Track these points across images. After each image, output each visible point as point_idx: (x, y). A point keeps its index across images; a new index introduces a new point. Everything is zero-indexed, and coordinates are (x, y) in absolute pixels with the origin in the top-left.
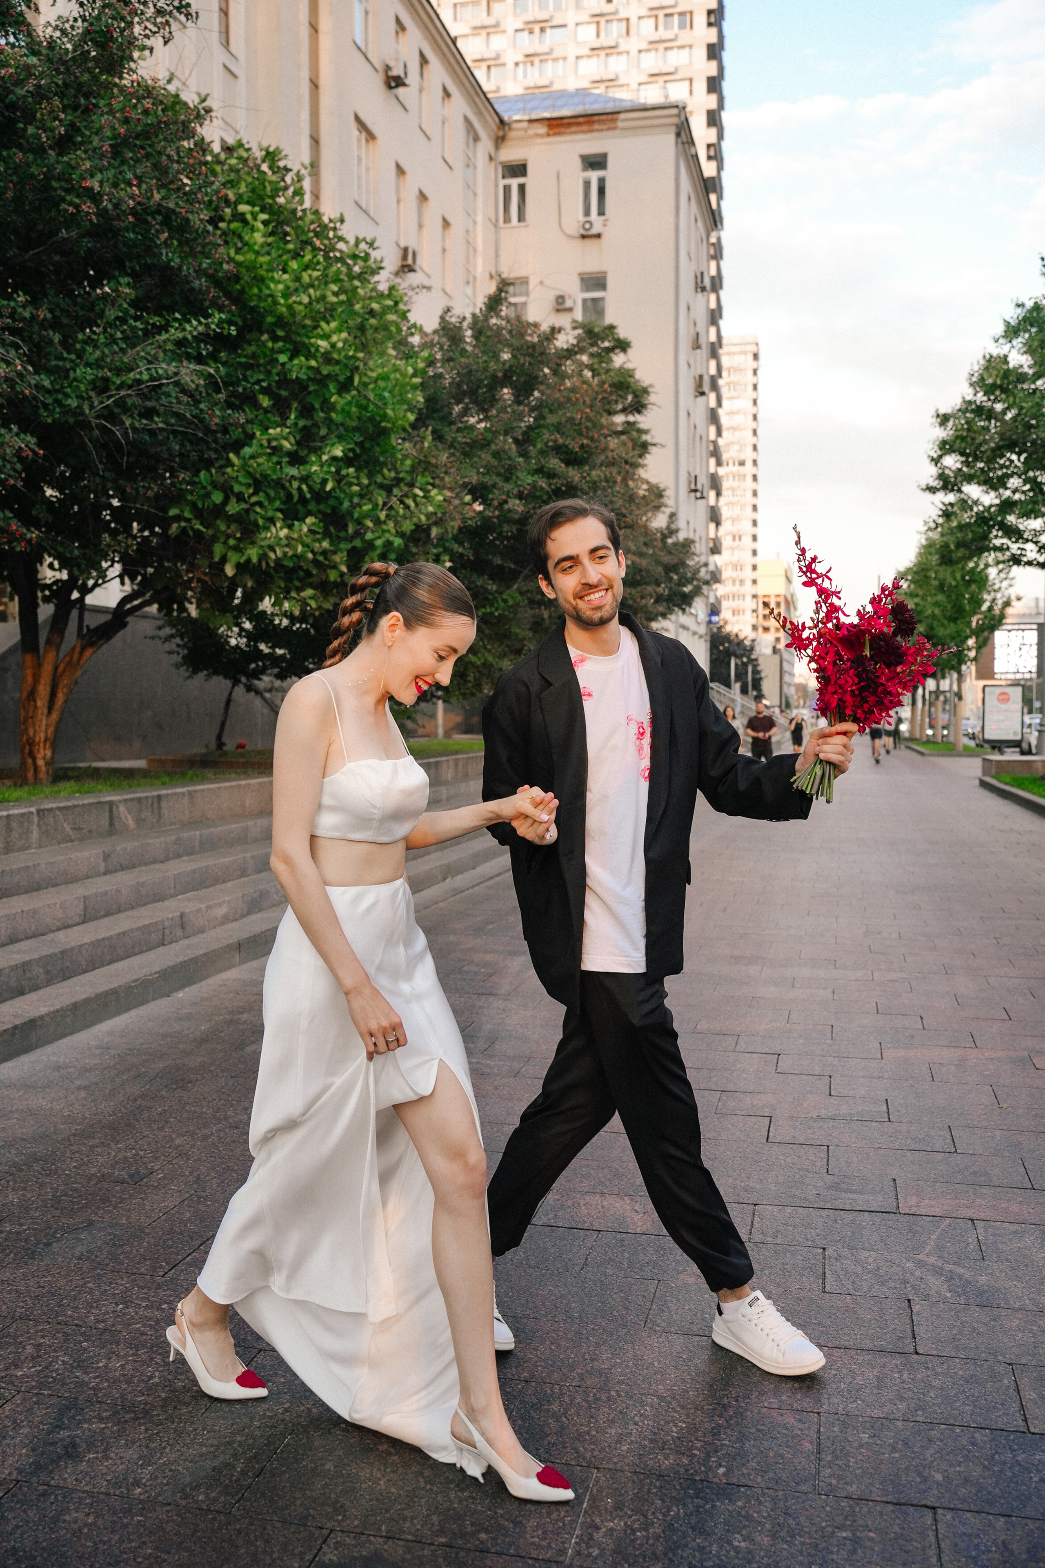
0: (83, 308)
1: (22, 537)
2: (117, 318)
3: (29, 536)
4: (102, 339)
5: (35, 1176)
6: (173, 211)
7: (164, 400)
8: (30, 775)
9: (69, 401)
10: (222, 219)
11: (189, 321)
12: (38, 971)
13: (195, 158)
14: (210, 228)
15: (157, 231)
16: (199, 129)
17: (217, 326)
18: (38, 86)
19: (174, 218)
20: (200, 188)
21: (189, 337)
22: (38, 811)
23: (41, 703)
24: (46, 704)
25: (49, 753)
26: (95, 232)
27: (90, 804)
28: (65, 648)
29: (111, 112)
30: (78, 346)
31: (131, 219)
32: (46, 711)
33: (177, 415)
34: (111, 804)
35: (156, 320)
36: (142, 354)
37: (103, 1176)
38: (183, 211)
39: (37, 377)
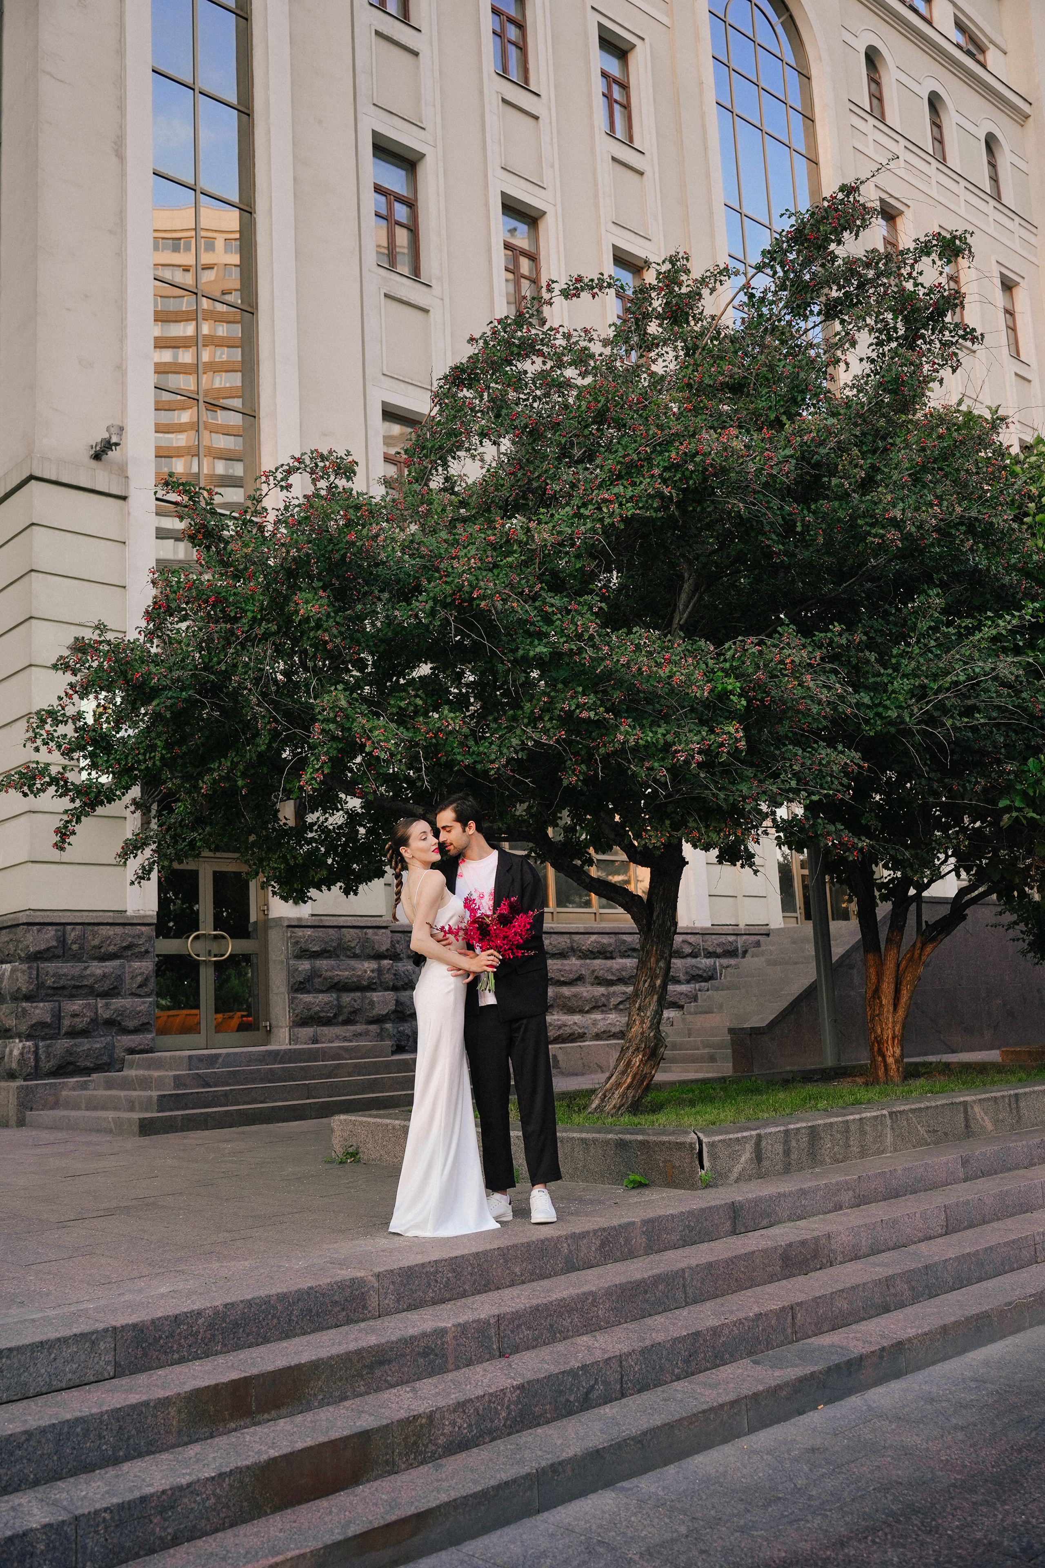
0: (895, 625)
1: (854, 845)
2: (930, 628)
3: (860, 845)
4: (916, 650)
5: (914, 1532)
6: (976, 519)
7: (983, 696)
8: (881, 1073)
9: (890, 713)
10: (1026, 515)
11: (1001, 617)
12: (902, 1286)
13: (993, 465)
14: (1015, 526)
15: (962, 541)
16: (994, 437)
17: (1032, 616)
18: (839, 442)
19: (977, 524)
20: (1001, 492)
21: (1004, 632)
22: (891, 1114)
23: (887, 1000)
24: (891, 1001)
25: (898, 1051)
26: (902, 555)
27: (943, 1106)
28: (904, 948)
29: (908, 446)
30: (894, 661)
31: (935, 535)
32: (891, 1009)
33: (999, 708)
34: (965, 1103)
35: (968, 622)
36: (958, 656)
37: (990, 1544)
38: (986, 516)
39: (857, 696)
